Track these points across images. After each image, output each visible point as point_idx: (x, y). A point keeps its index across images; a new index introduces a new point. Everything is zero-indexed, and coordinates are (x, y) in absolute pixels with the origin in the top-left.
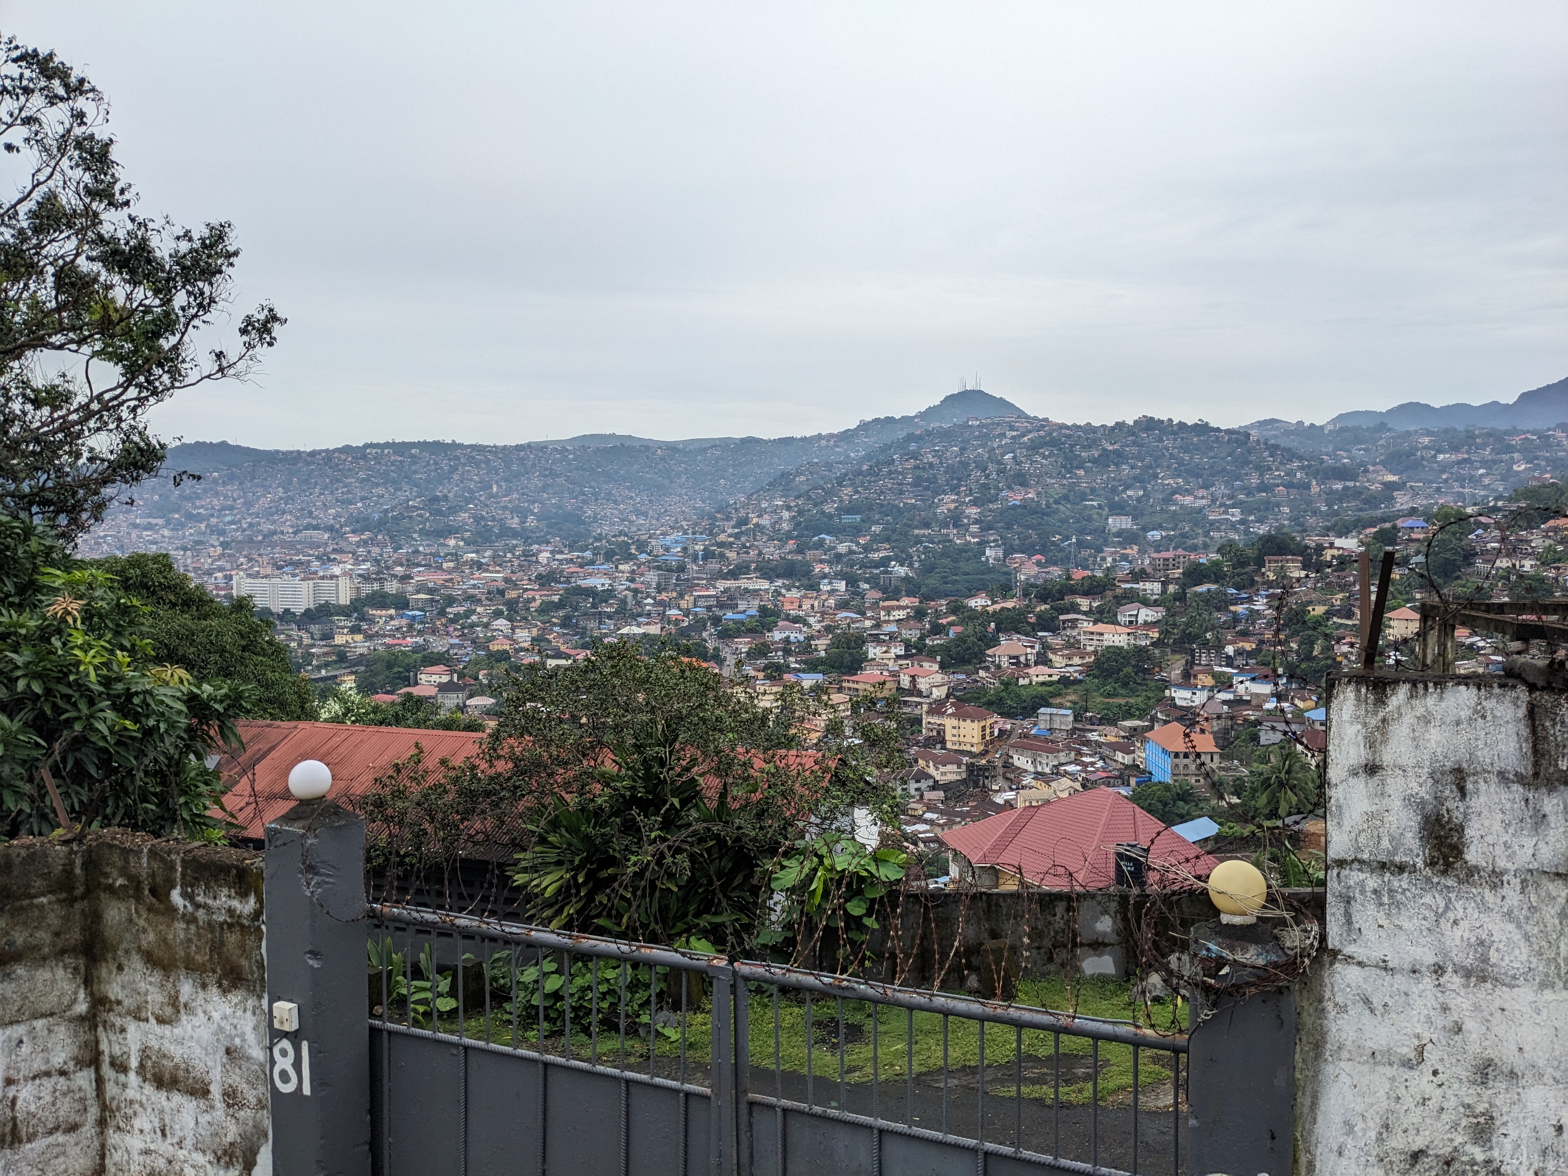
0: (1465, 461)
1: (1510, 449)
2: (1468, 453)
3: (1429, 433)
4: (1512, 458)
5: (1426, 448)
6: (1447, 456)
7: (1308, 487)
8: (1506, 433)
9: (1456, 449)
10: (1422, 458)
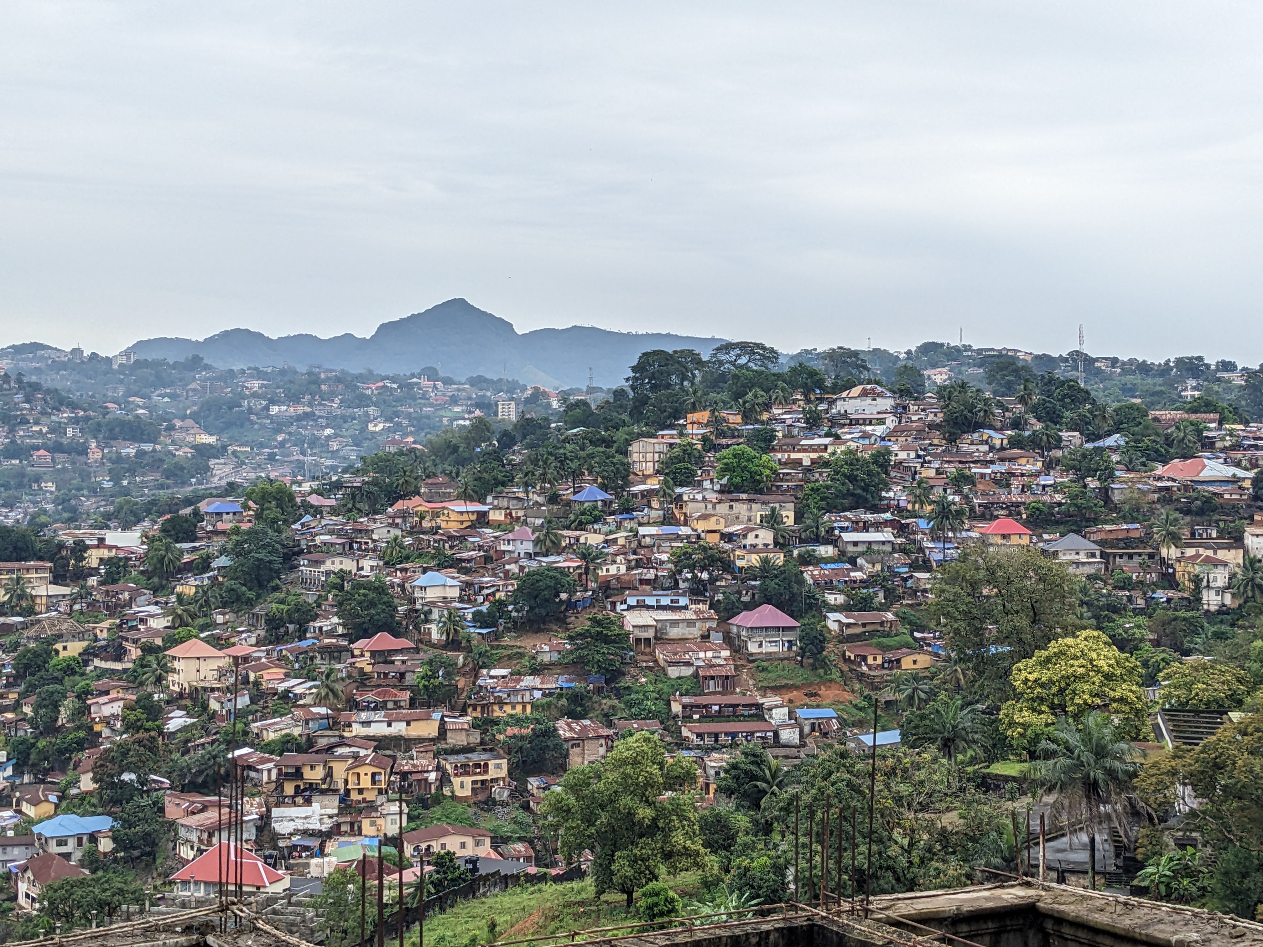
0: (306, 416)
1: (363, 401)
2: (310, 405)
3: (259, 374)
4: (367, 414)
5: (255, 395)
6: (284, 408)
7: (84, 451)
8: (360, 377)
9: (293, 398)
10: (250, 410)
